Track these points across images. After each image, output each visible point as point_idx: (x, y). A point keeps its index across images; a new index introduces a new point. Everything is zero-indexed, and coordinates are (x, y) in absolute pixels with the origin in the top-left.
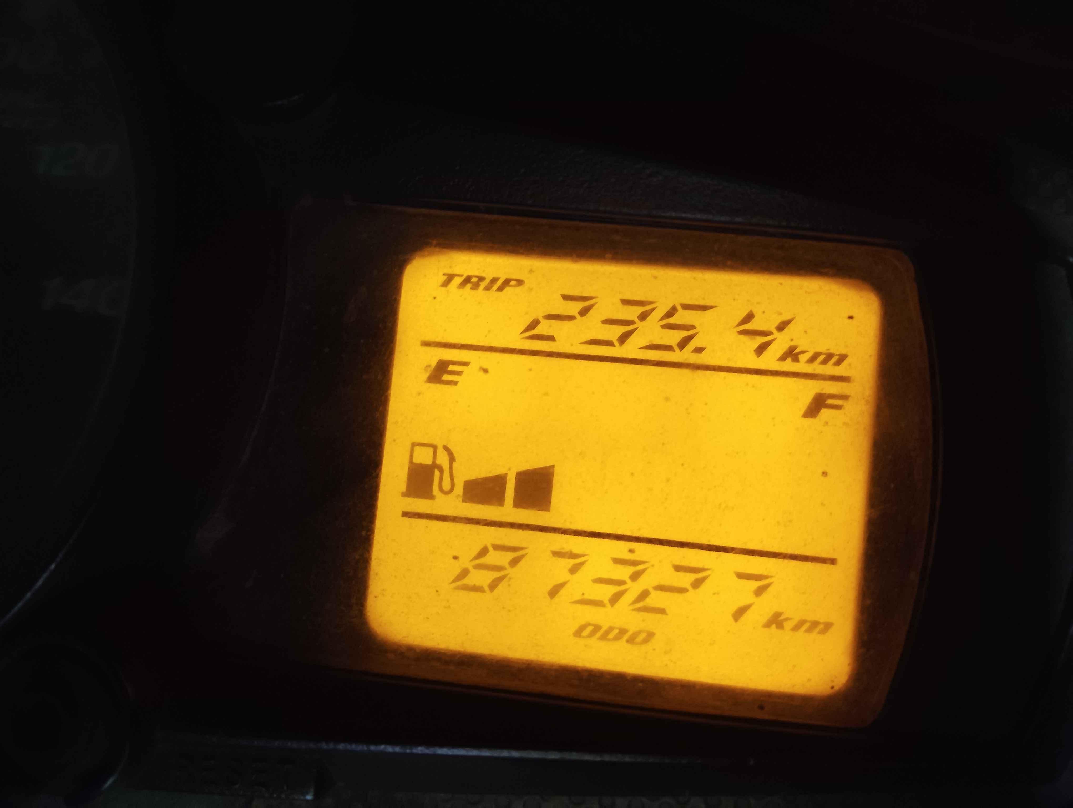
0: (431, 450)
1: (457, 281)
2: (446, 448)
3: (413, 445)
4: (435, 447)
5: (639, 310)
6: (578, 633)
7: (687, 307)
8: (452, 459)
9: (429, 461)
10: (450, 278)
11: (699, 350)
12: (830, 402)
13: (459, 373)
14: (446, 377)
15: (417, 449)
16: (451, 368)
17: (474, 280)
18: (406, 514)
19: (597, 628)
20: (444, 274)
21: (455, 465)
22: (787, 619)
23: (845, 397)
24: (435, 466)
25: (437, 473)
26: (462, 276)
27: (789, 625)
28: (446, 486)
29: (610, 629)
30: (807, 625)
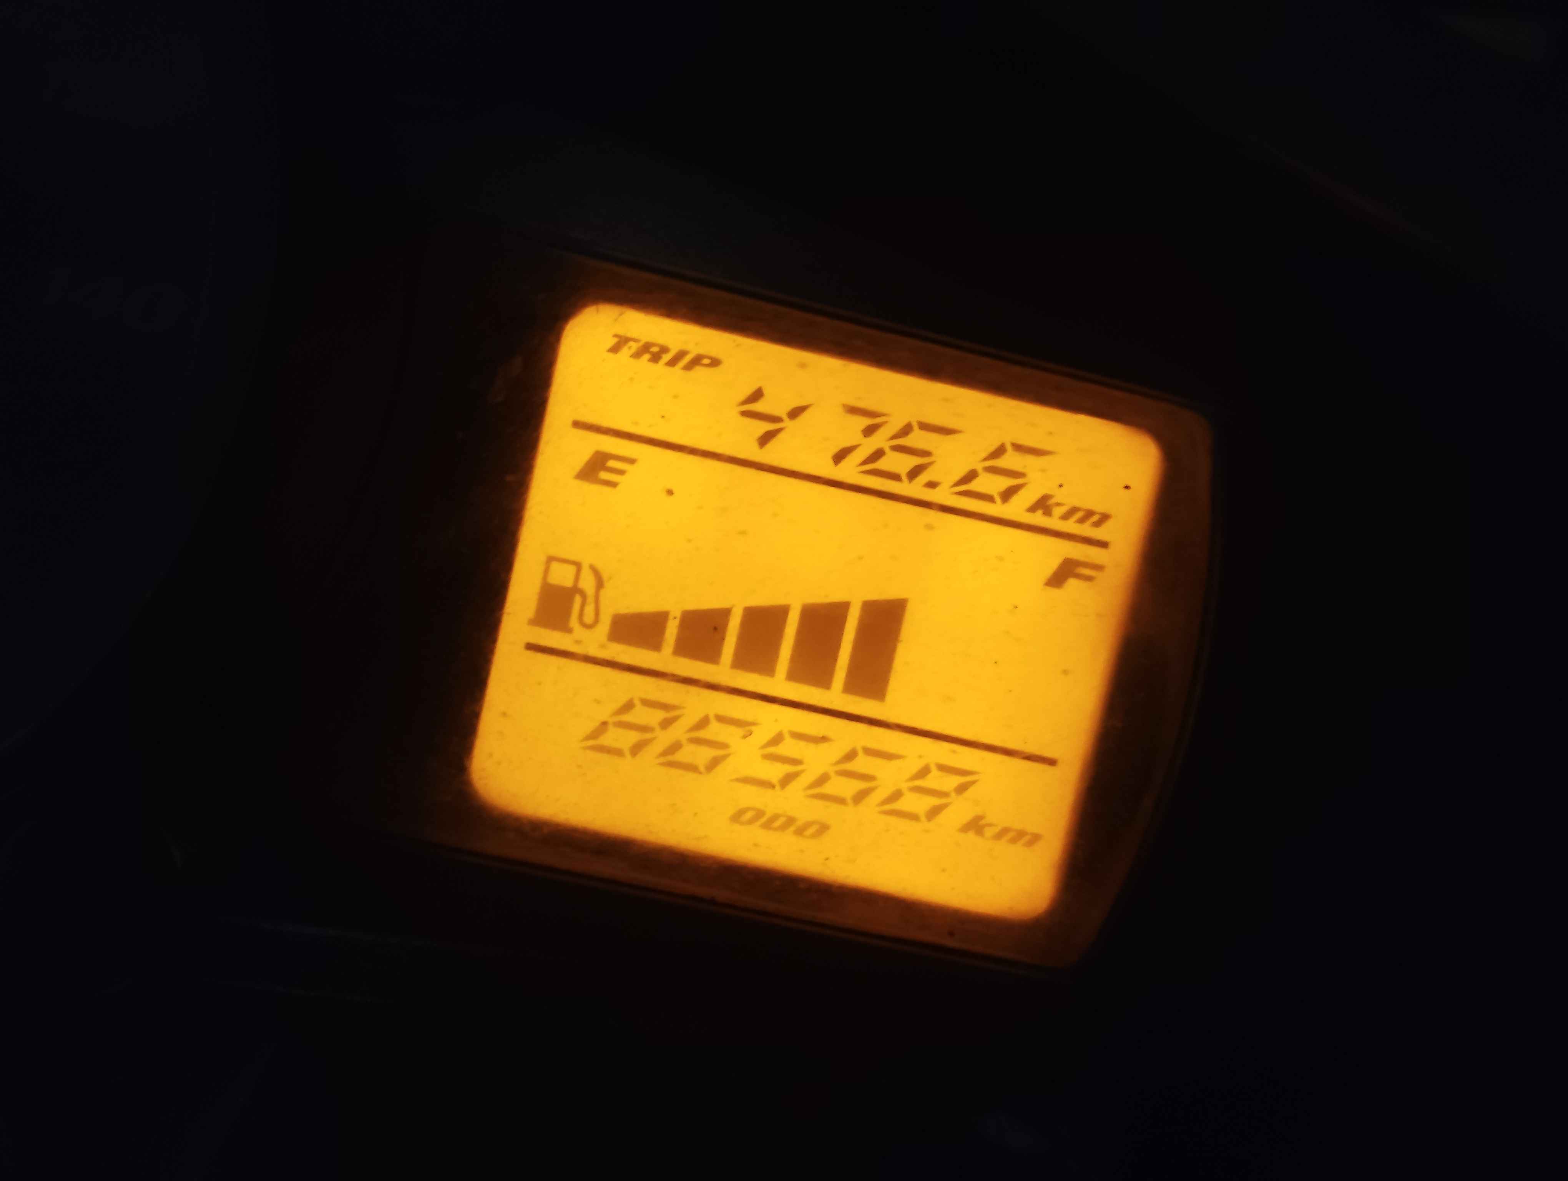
0: (573, 569)
1: (632, 348)
2: (593, 568)
3: (550, 559)
4: (578, 565)
5: (866, 422)
6: (737, 817)
7: (925, 427)
8: (600, 582)
9: (568, 583)
10: (622, 342)
11: (932, 485)
12: (1080, 570)
13: (621, 472)
14: (604, 475)
15: (555, 566)
16: (611, 464)
17: (655, 349)
18: (531, 647)
19: (760, 813)
20: (616, 336)
21: (603, 592)
22: (990, 825)
23: (1099, 568)
24: (576, 590)
25: (578, 600)
26: (638, 341)
27: (989, 832)
28: (589, 617)
29: (775, 817)
30: (1011, 835)
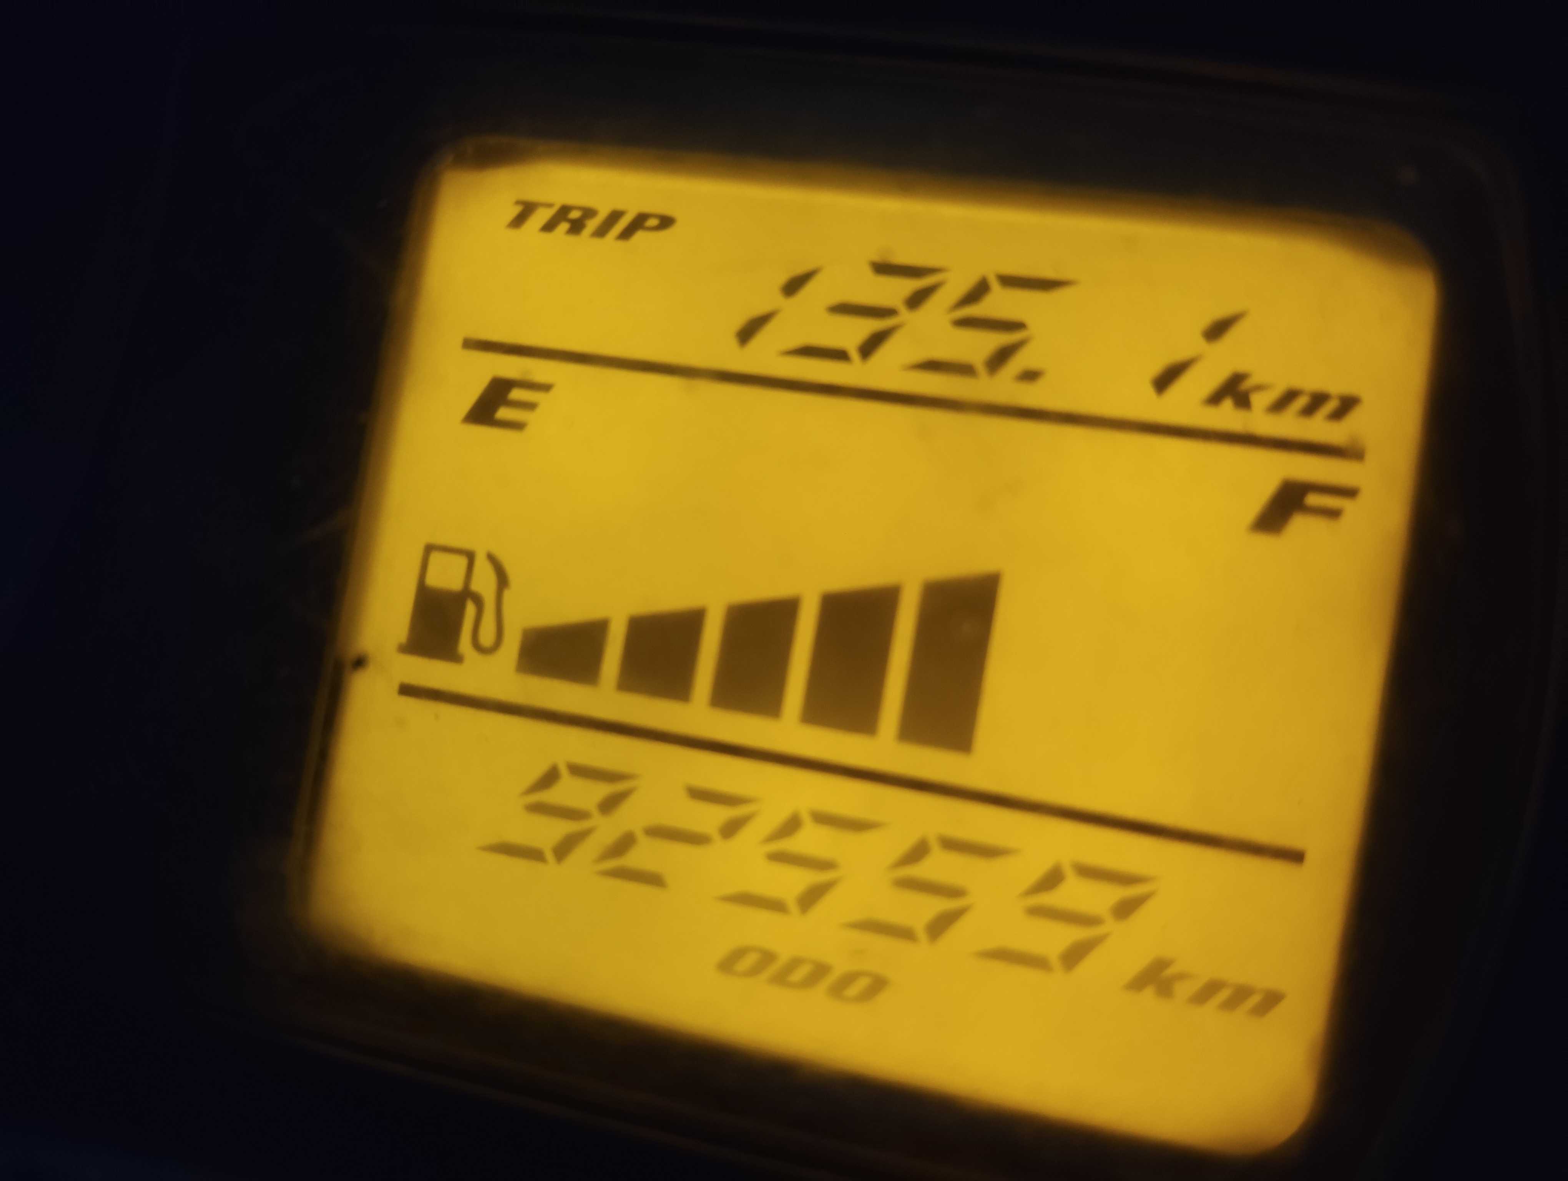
0: (463, 561)
1: (542, 216)
2: (492, 559)
3: (429, 549)
4: (470, 556)
5: (909, 286)
6: (727, 965)
7: (1010, 281)
8: (502, 580)
9: (456, 585)
10: (526, 210)
11: (1030, 376)
12: (1313, 499)
13: (530, 406)
14: (503, 413)
15: (436, 558)
16: (516, 394)
17: (575, 215)
18: (407, 690)
19: (768, 957)
20: (518, 203)
21: (507, 595)
22: (1182, 977)
23: (1350, 493)
24: (466, 594)
25: (470, 609)
26: (550, 205)
27: (1184, 990)
28: (487, 636)
29: (795, 963)
30: (1224, 995)
